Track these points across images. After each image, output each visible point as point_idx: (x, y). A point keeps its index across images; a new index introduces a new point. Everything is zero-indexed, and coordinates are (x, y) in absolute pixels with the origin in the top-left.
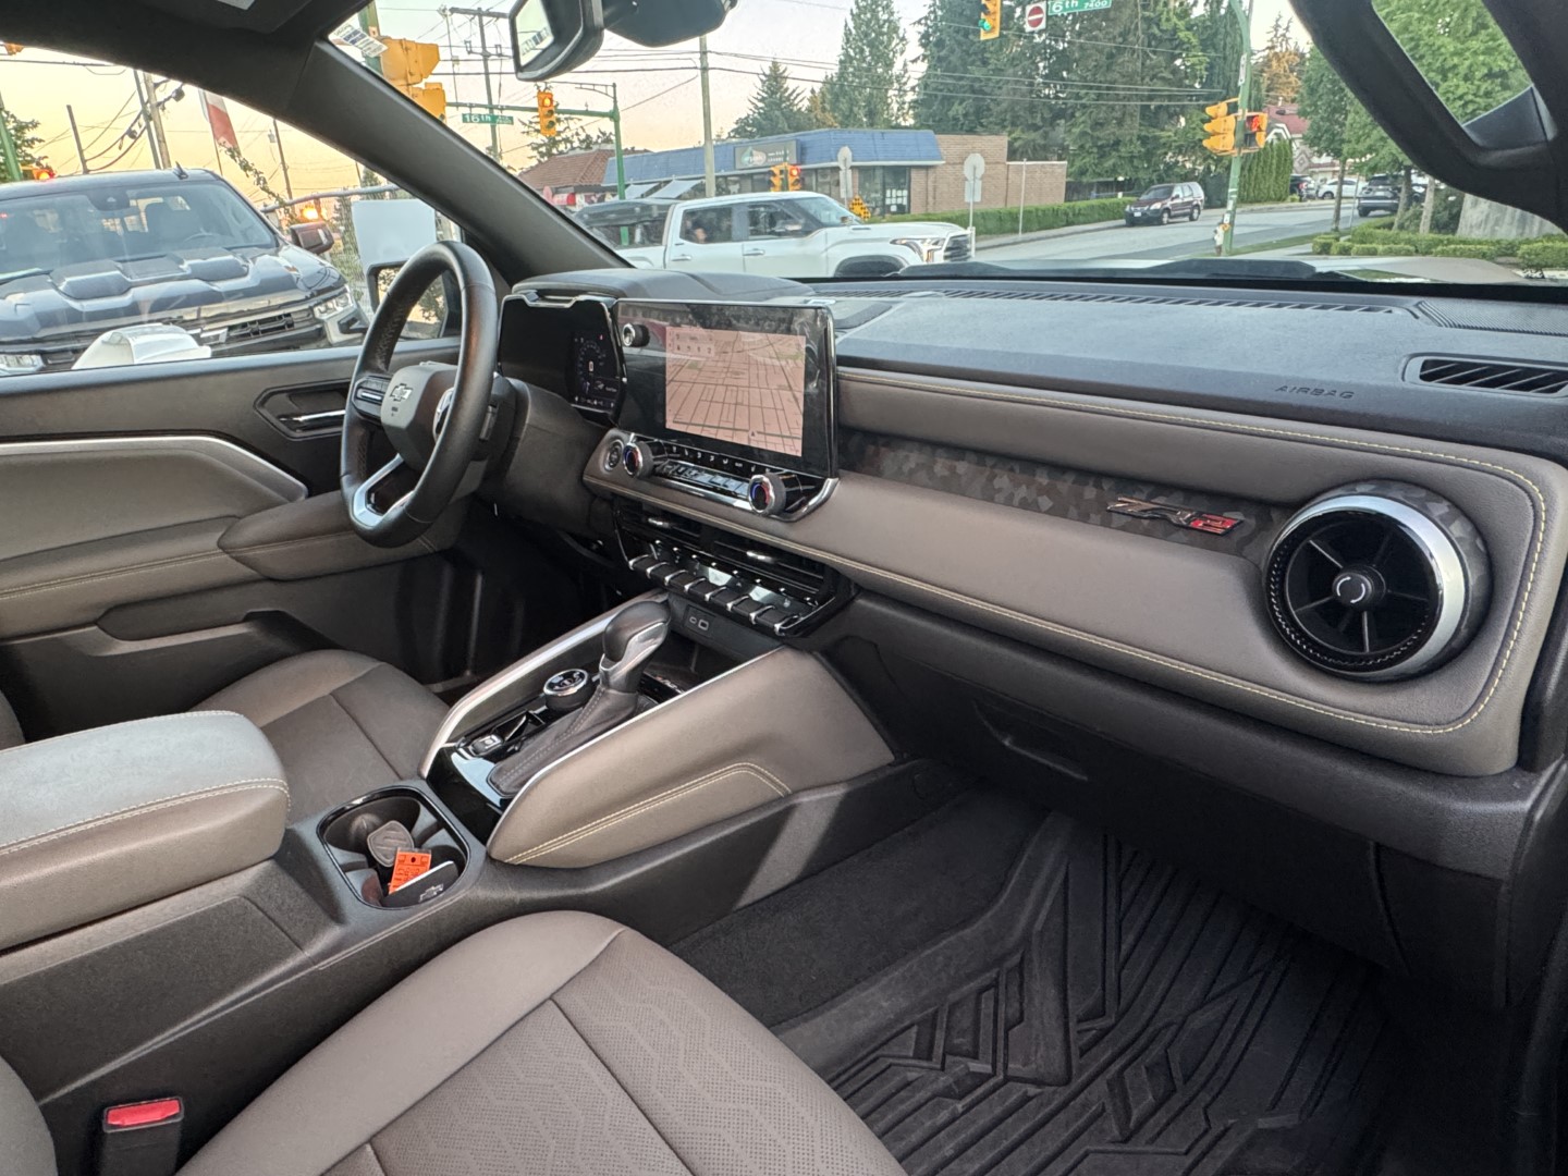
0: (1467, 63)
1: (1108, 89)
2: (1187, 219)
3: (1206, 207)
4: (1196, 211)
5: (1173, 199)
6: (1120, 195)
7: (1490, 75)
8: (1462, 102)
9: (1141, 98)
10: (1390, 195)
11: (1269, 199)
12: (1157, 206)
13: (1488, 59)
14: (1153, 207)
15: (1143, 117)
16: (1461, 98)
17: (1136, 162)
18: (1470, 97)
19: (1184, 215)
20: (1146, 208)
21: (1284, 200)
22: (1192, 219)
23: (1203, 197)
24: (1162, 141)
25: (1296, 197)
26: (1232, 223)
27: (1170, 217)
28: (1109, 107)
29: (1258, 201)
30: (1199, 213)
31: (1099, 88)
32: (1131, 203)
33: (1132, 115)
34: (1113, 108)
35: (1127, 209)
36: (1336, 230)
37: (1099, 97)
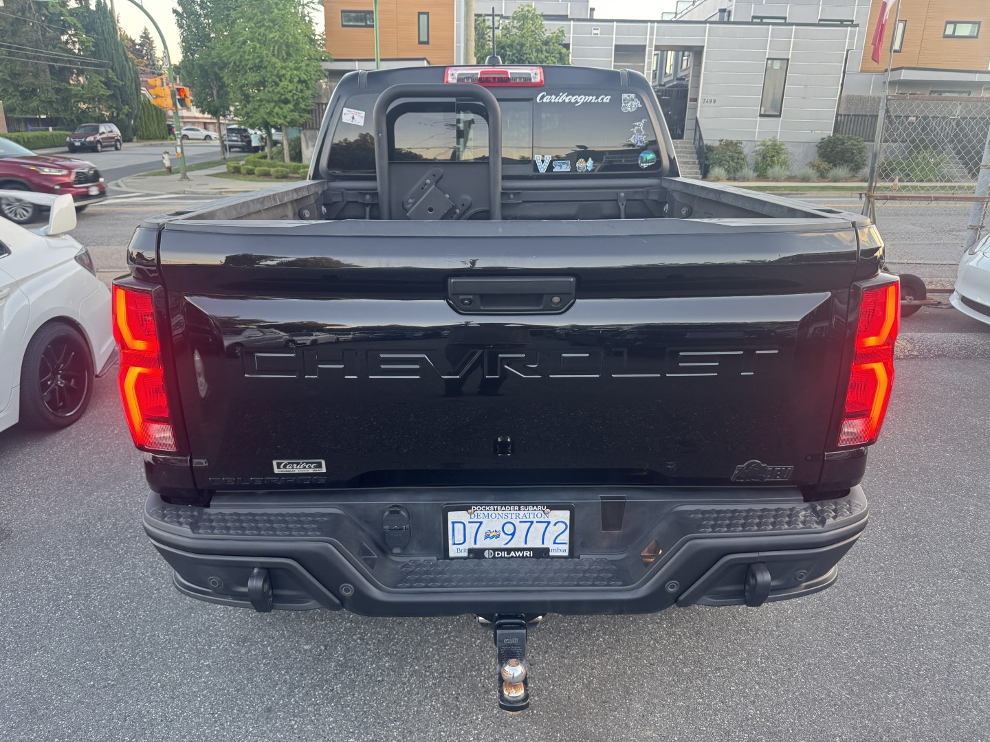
0: (289, 73)
1: (17, 48)
2: (113, 149)
3: (124, 141)
4: (118, 144)
5: (100, 134)
6: (51, 129)
7: (300, 81)
8: (292, 94)
9: (47, 59)
10: (239, 140)
11: (156, 138)
12: (90, 139)
13: (298, 73)
14: (88, 139)
15: (51, 73)
16: (290, 92)
17: (54, 105)
18: (295, 92)
19: (112, 146)
20: (83, 140)
21: (166, 139)
22: (117, 149)
23: (120, 134)
24: (73, 92)
25: (172, 136)
26: (182, 152)
27: (102, 147)
28: (23, 62)
29: (150, 139)
30: (121, 145)
31: (10, 47)
32: (70, 137)
33: (44, 71)
34: (26, 64)
35: (68, 139)
36: (225, 159)
37: (10, 54)
